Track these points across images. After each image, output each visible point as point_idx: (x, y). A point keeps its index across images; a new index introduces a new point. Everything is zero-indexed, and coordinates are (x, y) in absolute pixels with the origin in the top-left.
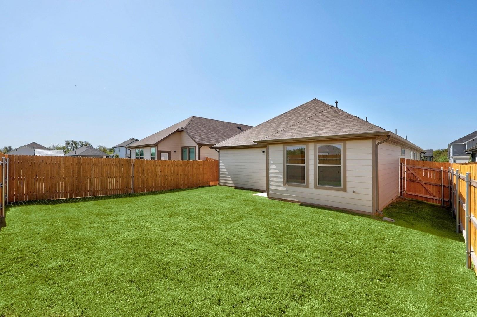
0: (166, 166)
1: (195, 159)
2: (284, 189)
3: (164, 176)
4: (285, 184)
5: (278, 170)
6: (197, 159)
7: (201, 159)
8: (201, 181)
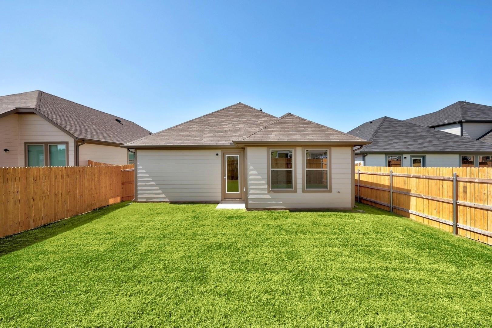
0: (32, 179)
1: (68, 165)
2: (268, 196)
3: (28, 201)
4: (269, 192)
5: (260, 176)
6: (72, 164)
7: (81, 165)
8: (96, 200)
